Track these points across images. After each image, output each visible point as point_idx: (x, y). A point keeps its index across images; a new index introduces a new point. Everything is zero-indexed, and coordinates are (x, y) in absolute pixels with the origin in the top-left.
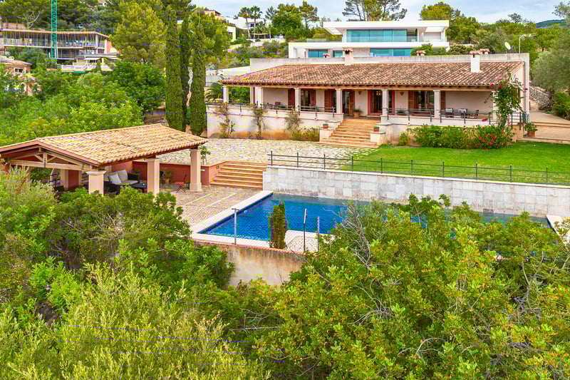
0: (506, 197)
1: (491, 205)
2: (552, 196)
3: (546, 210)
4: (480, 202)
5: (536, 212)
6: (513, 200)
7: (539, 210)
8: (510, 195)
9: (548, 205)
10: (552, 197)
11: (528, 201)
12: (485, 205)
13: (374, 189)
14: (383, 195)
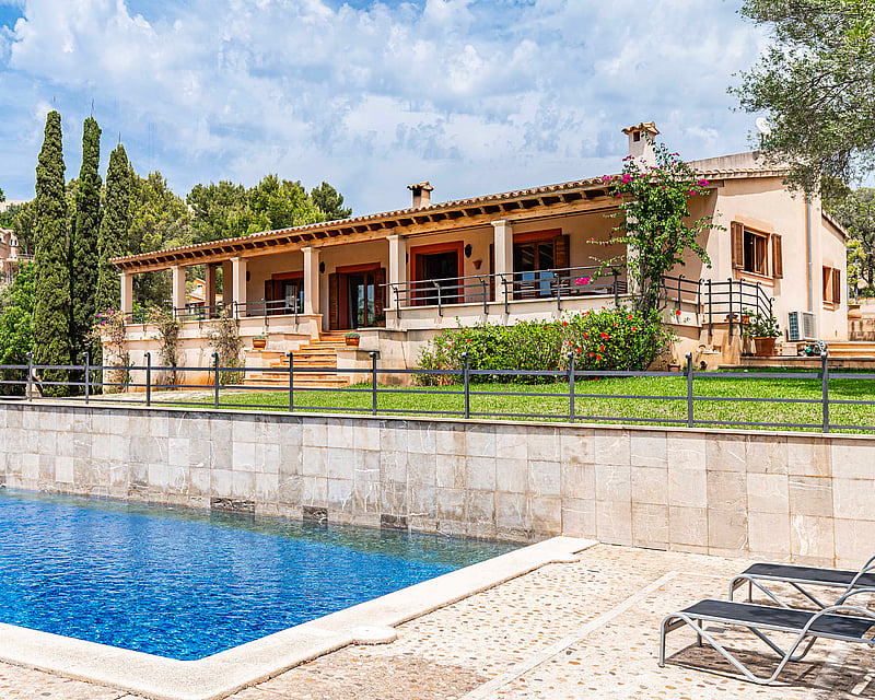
0: (442, 472)
1: (400, 500)
2: (575, 460)
3: (558, 517)
4: (371, 491)
5: (527, 526)
6: (461, 481)
7: (538, 518)
8: (453, 461)
9: (563, 498)
10: (575, 467)
11: (505, 485)
12: (385, 502)
13: (121, 456)
14: (141, 477)
